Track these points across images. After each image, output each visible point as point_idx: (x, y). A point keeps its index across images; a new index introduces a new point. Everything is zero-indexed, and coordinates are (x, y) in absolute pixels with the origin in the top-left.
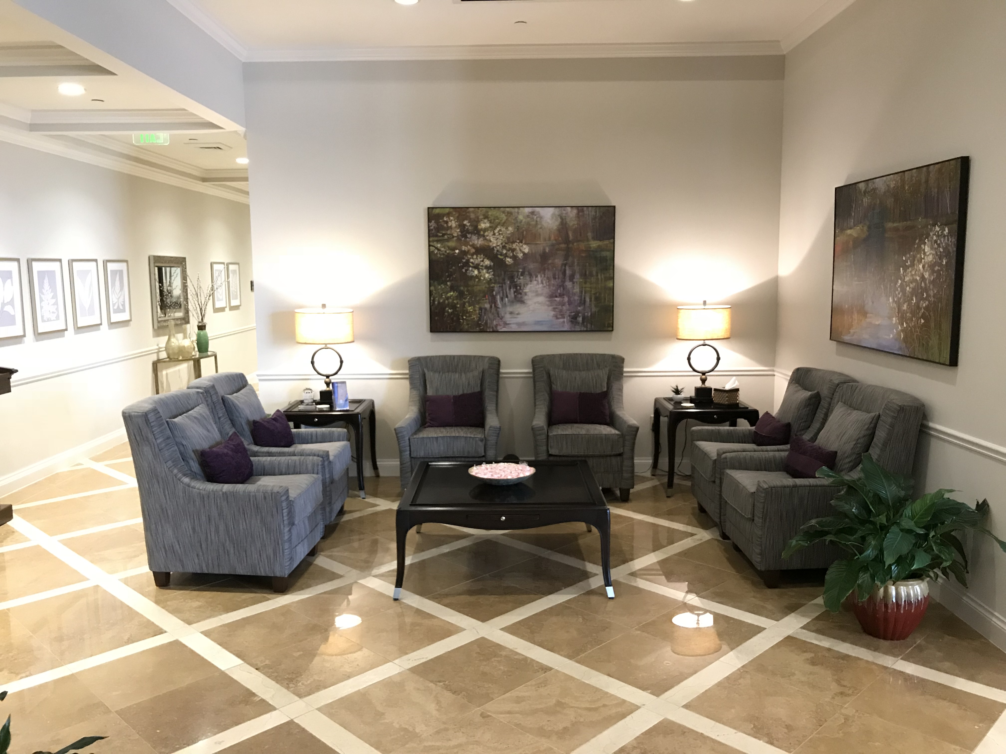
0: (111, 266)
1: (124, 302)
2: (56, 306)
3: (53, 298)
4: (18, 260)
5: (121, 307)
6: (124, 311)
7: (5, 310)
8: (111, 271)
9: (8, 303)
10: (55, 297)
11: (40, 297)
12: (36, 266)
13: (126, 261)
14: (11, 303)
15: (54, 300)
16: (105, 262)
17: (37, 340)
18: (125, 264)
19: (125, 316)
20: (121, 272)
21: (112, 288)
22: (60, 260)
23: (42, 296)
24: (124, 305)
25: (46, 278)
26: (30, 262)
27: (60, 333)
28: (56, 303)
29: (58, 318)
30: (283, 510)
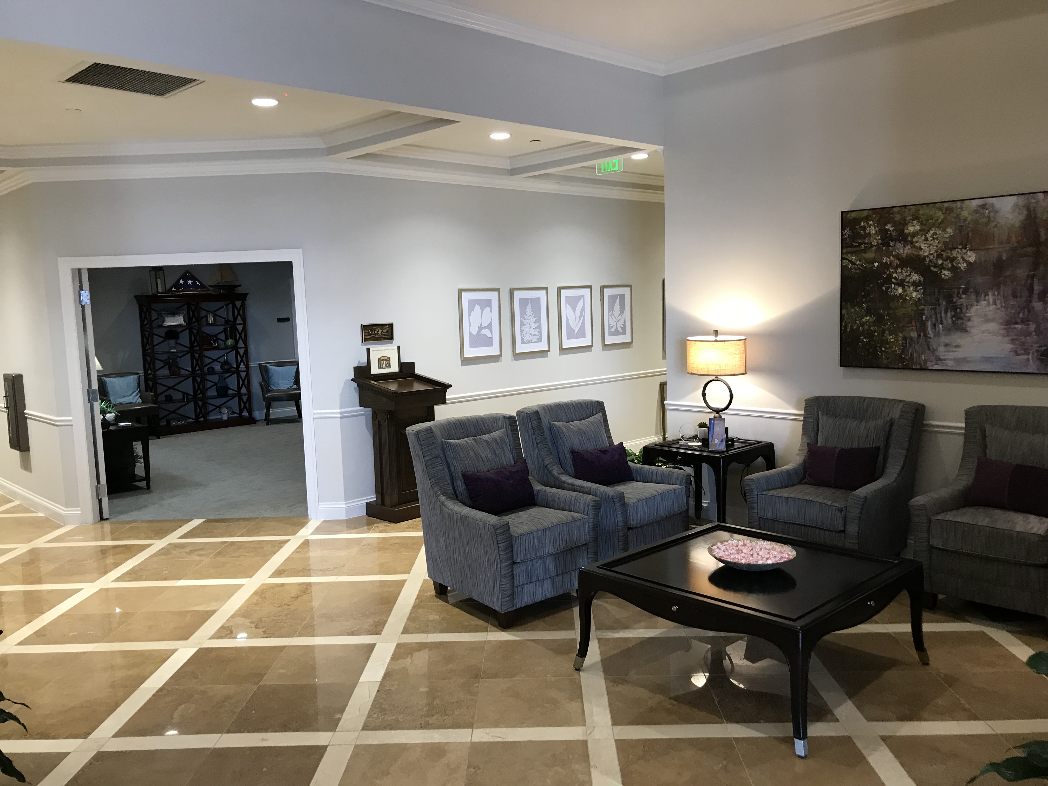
0: (607, 292)
1: (624, 325)
2: (538, 330)
3: (535, 322)
4: (498, 290)
5: (620, 330)
6: (624, 333)
7: (482, 333)
8: (609, 296)
9: (485, 328)
10: (538, 321)
11: (521, 321)
12: (518, 295)
13: (630, 286)
14: (490, 327)
15: (537, 325)
16: (603, 287)
17: (515, 360)
18: (628, 289)
19: (626, 338)
20: (622, 297)
21: (609, 312)
22: (546, 289)
23: (523, 321)
24: (624, 328)
25: (530, 305)
26: (511, 291)
27: (543, 353)
28: (539, 327)
29: (540, 340)
30: (498, 544)
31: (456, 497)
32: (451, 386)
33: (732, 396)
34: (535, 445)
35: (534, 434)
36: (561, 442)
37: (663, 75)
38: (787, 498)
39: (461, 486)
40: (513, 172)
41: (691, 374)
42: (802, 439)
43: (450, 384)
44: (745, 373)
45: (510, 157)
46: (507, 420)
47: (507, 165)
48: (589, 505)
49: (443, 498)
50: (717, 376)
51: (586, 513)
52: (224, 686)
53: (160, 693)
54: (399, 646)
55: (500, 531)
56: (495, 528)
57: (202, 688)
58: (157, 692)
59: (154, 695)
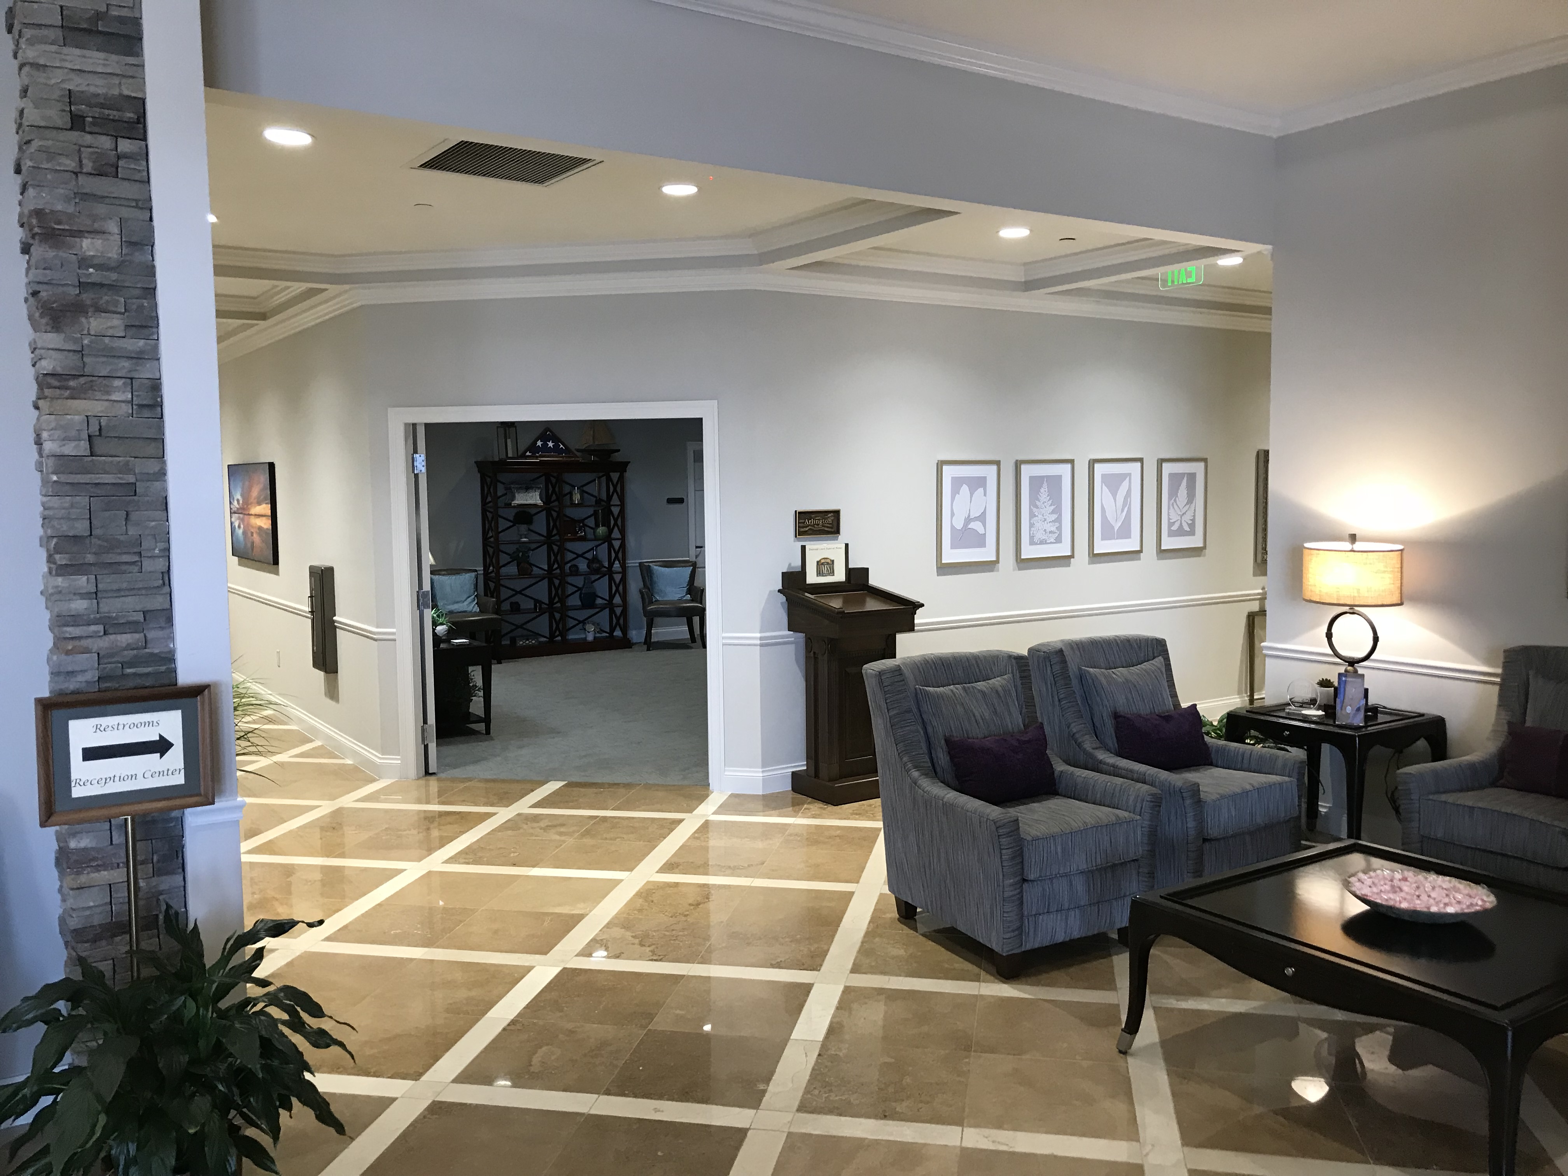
0: (1167, 468)
1: (1193, 520)
2: (1057, 524)
3: (1053, 512)
4: (998, 463)
5: (1187, 528)
6: (1192, 533)
7: (969, 526)
8: (1170, 475)
9: (976, 519)
10: (1058, 510)
11: (1031, 511)
12: (1027, 471)
13: (1205, 460)
14: (982, 518)
15: (1054, 517)
16: (1161, 462)
17: (1020, 569)
18: (1202, 465)
19: (1196, 541)
20: (1192, 477)
21: (1170, 499)
22: (1071, 462)
23: (1034, 510)
24: (1192, 525)
25: (1045, 485)
26: (1018, 465)
27: (1064, 561)
28: (1059, 520)
29: (1059, 540)
30: (1001, 849)
31: (934, 772)
32: (922, 605)
33: (1376, 639)
34: (1057, 703)
35: (1055, 684)
36: (1098, 699)
37: (1275, 136)
38: (1473, 808)
39: (942, 758)
40: (1028, 286)
41: (1311, 601)
42: (1498, 714)
43: (922, 602)
44: (1401, 604)
45: (1025, 264)
46: (1013, 660)
47: (1019, 276)
48: (1143, 800)
49: (915, 774)
50: (1352, 606)
51: (1138, 809)
52: (600, 1025)
53: (512, 1027)
54: (847, 990)
55: (1004, 830)
56: (998, 825)
57: (570, 1026)
58: (509, 1025)
59: (504, 1029)
